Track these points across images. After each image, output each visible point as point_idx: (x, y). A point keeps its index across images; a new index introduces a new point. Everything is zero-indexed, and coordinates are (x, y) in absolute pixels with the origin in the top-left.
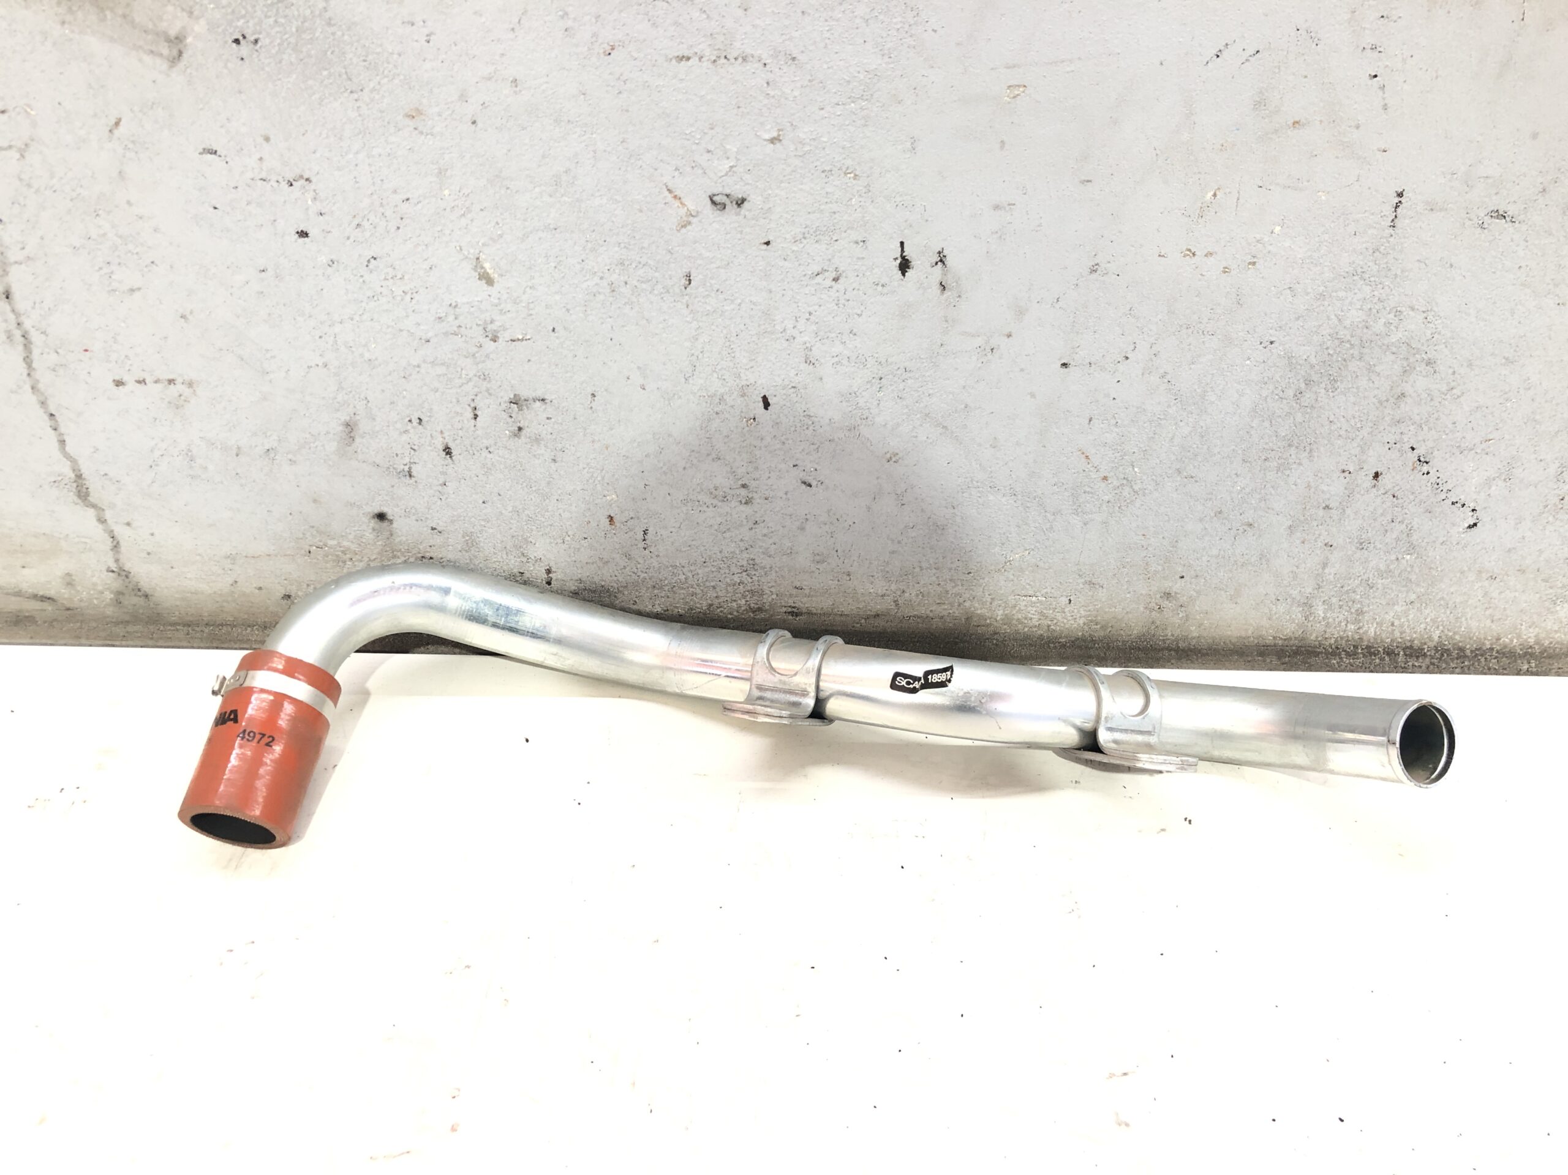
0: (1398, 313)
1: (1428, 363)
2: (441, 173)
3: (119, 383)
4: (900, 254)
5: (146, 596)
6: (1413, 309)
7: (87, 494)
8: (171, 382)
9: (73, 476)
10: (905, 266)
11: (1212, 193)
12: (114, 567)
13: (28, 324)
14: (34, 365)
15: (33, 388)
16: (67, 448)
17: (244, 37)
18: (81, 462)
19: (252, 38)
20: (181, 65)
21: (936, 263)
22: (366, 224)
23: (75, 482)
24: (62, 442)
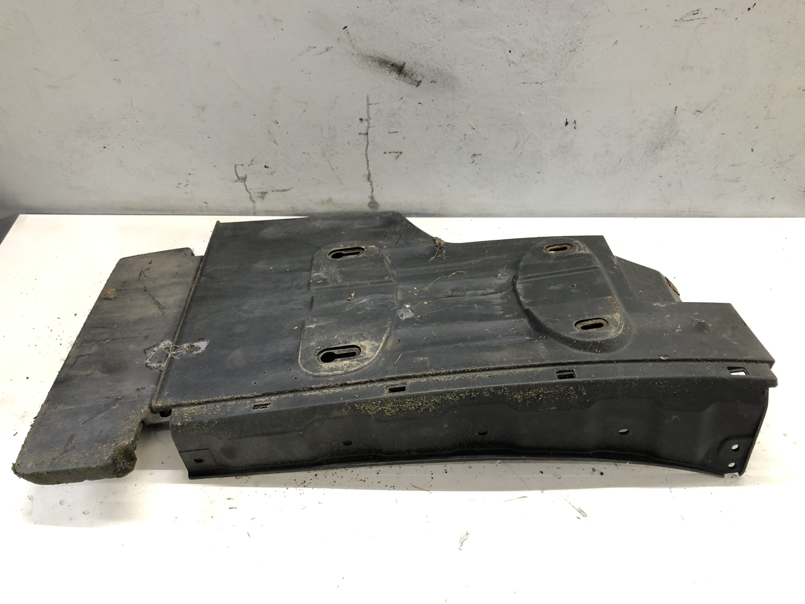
0: (677, 132)
1: (684, 143)
2: (468, 106)
3: (385, 153)
4: (565, 121)
5: (376, 203)
6: (680, 131)
7: (370, 179)
8: (397, 152)
9: (368, 174)
10: (567, 123)
11: (635, 108)
12: (371, 196)
13: (369, 140)
14: (368, 149)
15: (366, 154)
16: (369, 168)
17: (433, 81)
18: (371, 171)
19: (435, 81)
20: (419, 86)
21: (574, 123)
22: (449, 118)
23: (368, 176)
24: (368, 167)
